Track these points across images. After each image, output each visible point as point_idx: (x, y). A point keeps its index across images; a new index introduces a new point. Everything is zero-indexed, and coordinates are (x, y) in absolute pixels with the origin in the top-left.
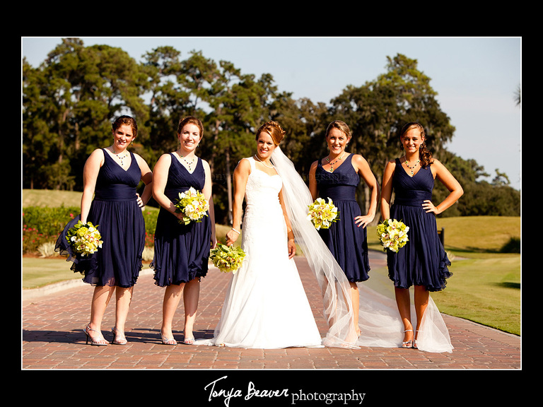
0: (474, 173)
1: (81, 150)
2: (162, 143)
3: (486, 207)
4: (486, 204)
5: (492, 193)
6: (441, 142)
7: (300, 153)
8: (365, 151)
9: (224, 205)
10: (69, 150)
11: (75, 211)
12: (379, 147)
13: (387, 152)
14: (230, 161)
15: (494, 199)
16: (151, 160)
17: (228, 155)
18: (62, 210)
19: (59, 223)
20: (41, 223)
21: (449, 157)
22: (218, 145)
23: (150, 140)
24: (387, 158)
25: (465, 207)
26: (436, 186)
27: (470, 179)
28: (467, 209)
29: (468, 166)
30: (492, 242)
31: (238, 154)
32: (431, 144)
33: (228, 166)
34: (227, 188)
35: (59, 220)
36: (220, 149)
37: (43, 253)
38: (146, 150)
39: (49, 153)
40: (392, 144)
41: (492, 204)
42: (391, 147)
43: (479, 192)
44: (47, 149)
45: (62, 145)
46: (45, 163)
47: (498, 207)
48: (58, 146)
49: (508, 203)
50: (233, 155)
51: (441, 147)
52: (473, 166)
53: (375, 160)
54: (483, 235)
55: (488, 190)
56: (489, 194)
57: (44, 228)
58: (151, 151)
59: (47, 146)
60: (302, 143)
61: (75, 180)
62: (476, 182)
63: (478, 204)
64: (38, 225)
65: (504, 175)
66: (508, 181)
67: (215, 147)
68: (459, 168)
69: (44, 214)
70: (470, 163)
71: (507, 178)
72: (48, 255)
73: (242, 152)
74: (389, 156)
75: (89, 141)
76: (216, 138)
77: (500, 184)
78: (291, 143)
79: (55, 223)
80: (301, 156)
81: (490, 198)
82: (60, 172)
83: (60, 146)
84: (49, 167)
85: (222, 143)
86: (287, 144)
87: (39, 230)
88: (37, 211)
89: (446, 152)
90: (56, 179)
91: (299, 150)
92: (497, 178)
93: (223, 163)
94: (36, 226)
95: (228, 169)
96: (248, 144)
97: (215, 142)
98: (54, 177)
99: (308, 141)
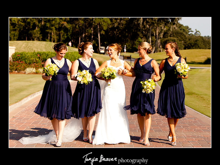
0: (188, 31)
1: (44, 25)
2: (74, 22)
3: (193, 44)
4: (193, 43)
5: (195, 39)
6: (177, 20)
7: (125, 25)
8: (149, 24)
9: (97, 44)
10: (40, 25)
11: (40, 54)
12: (155, 22)
13: (158, 24)
14: (99, 28)
15: (196, 41)
16: (70, 28)
17: (98, 26)
18: (35, 53)
19: (33, 59)
20: (26, 59)
21: (180, 26)
22: (95, 22)
23: (70, 21)
24: (157, 26)
25: (186, 44)
26: (175, 36)
27: (187, 33)
28: (187, 45)
29: (186, 28)
30: (200, 59)
31: (102, 26)
32: (174, 21)
33: (99, 30)
34: (98, 38)
35: (33, 58)
36: (95, 24)
37: (27, 72)
38: (68, 25)
39: (32, 26)
40: (159, 21)
41: (195, 42)
42: (159, 22)
43: (191, 38)
44: (32, 25)
45: (37, 23)
46: (31, 30)
47: (198, 44)
48: (36, 23)
49: (201, 42)
50: (100, 26)
51: (177, 22)
52: (187, 28)
53: (153, 27)
54: (197, 57)
55: (194, 37)
56: (194, 39)
57: (27, 61)
58: (70, 25)
59: (32, 23)
60: (126, 21)
61: (42, 36)
62: (189, 34)
63: (190, 43)
64: (25, 60)
65: (198, 31)
66: (200, 33)
67: (93, 23)
68: (182, 29)
69: (27, 55)
70: (186, 27)
71: (199, 32)
72: (29, 73)
73: (103, 25)
74: (158, 26)
75: (47, 22)
76: (94, 20)
77: (197, 35)
78: (122, 21)
79: (32, 59)
80: (125, 26)
81: (195, 40)
82: (37, 33)
83: (36, 24)
84: (32, 31)
85: (96, 21)
86: (120, 21)
87: (25, 62)
88: (25, 54)
89: (179, 24)
90: (35, 36)
91: (125, 23)
92: (196, 32)
93: (96, 29)
94: (24, 60)
95: (99, 31)
96: (106, 21)
97: (94, 21)
98: (34, 35)
99: (128, 20)
